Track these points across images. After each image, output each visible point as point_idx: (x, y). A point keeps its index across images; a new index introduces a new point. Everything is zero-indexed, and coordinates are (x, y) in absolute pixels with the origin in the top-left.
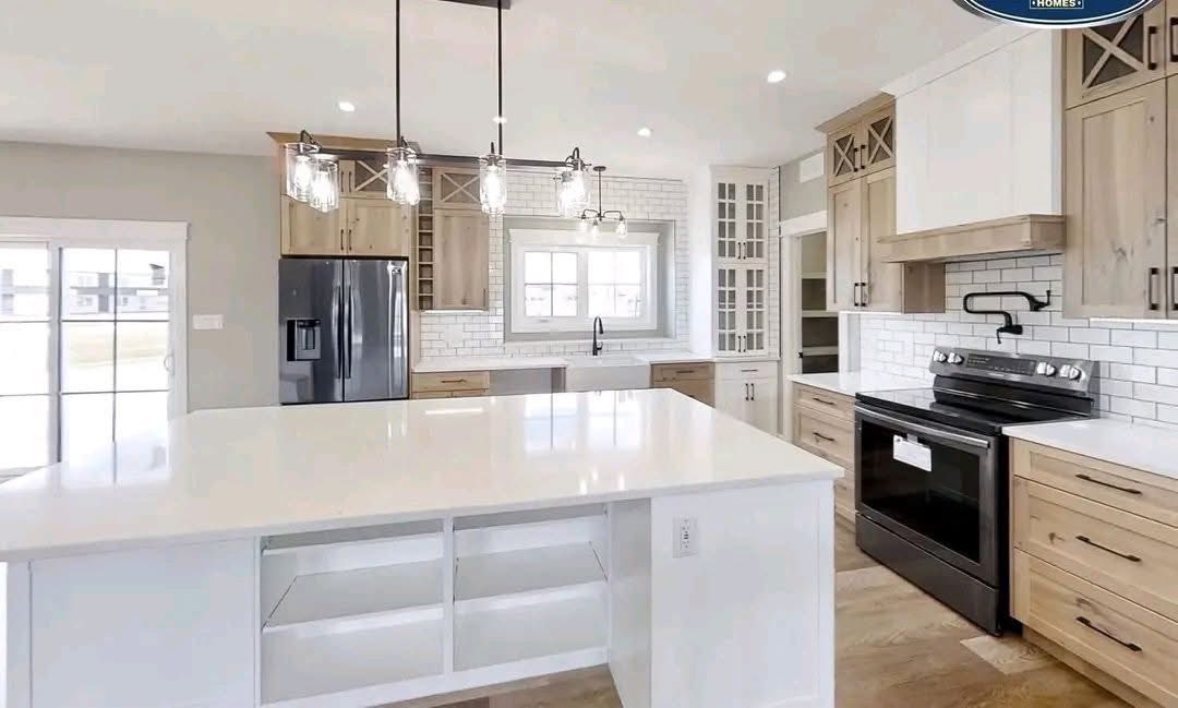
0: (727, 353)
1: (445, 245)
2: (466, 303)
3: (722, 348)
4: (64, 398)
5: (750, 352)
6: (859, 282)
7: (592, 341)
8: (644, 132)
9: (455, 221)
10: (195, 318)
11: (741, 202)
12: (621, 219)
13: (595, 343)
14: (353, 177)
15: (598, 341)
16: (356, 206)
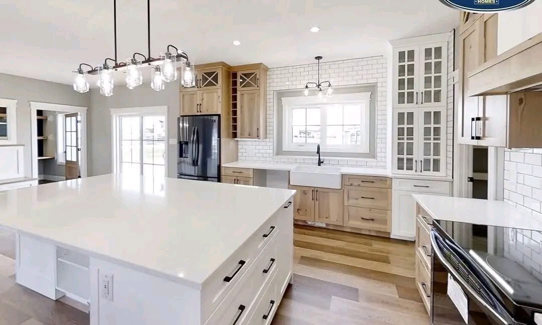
0: (405, 172)
1: (242, 107)
2: (250, 136)
3: (400, 168)
4: (144, 165)
5: (427, 173)
6: (475, 116)
7: (318, 157)
8: (315, 30)
9: (245, 96)
10: (171, 140)
11: (419, 62)
12: (330, 85)
13: (319, 158)
14: (201, 81)
15: (321, 157)
16: (203, 94)
